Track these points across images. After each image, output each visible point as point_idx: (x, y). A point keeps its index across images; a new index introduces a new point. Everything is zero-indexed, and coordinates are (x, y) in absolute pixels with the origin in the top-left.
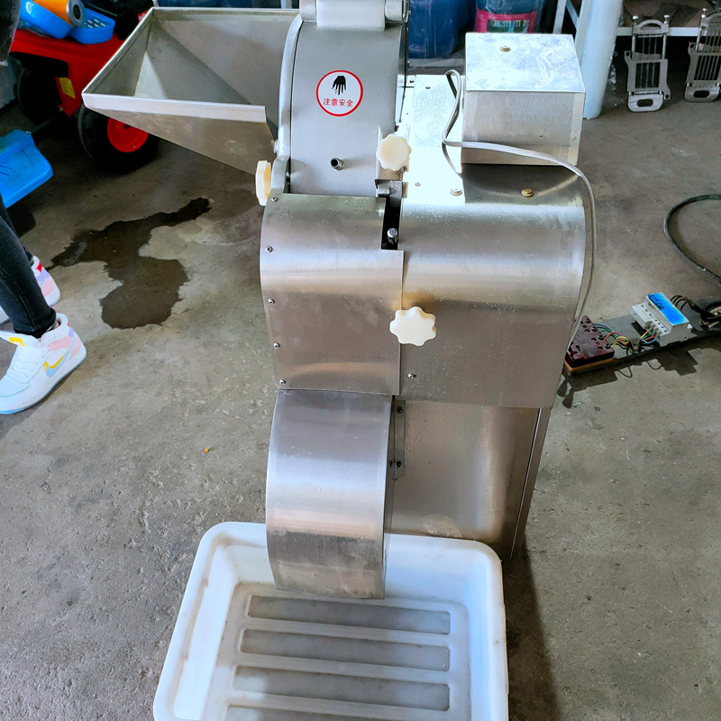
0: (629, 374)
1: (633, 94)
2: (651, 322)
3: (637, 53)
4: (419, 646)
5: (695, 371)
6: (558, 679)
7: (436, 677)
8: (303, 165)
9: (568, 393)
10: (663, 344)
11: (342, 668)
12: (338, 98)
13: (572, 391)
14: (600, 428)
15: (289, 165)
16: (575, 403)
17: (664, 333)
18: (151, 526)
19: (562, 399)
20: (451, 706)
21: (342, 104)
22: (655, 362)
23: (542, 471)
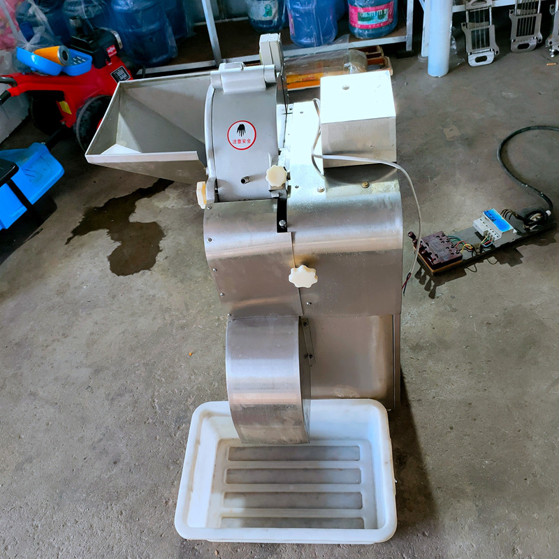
0: (475, 270)
1: (471, 54)
2: (487, 231)
3: (471, 23)
4: (341, 470)
5: (521, 262)
6: (433, 483)
7: (352, 488)
9: (432, 288)
10: (497, 246)
11: (292, 488)
12: (241, 138)
13: (435, 286)
14: (455, 310)
15: (216, 183)
16: (437, 295)
17: (496, 239)
18: (160, 408)
19: (429, 292)
20: (364, 506)
21: (244, 142)
22: (493, 259)
23: (417, 345)
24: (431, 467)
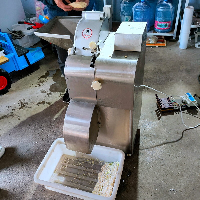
0: (178, 114)
1: (197, 43)
2: (186, 100)
5: (197, 114)
6: (139, 185)
8: (79, 49)
9: (160, 117)
10: (189, 106)
12: (87, 34)
13: (161, 116)
14: (166, 126)
15: (75, 49)
16: (161, 119)
17: (189, 103)
19: (158, 118)
21: (87, 36)
22: (186, 111)
23: (148, 135)
24: (140, 179)
